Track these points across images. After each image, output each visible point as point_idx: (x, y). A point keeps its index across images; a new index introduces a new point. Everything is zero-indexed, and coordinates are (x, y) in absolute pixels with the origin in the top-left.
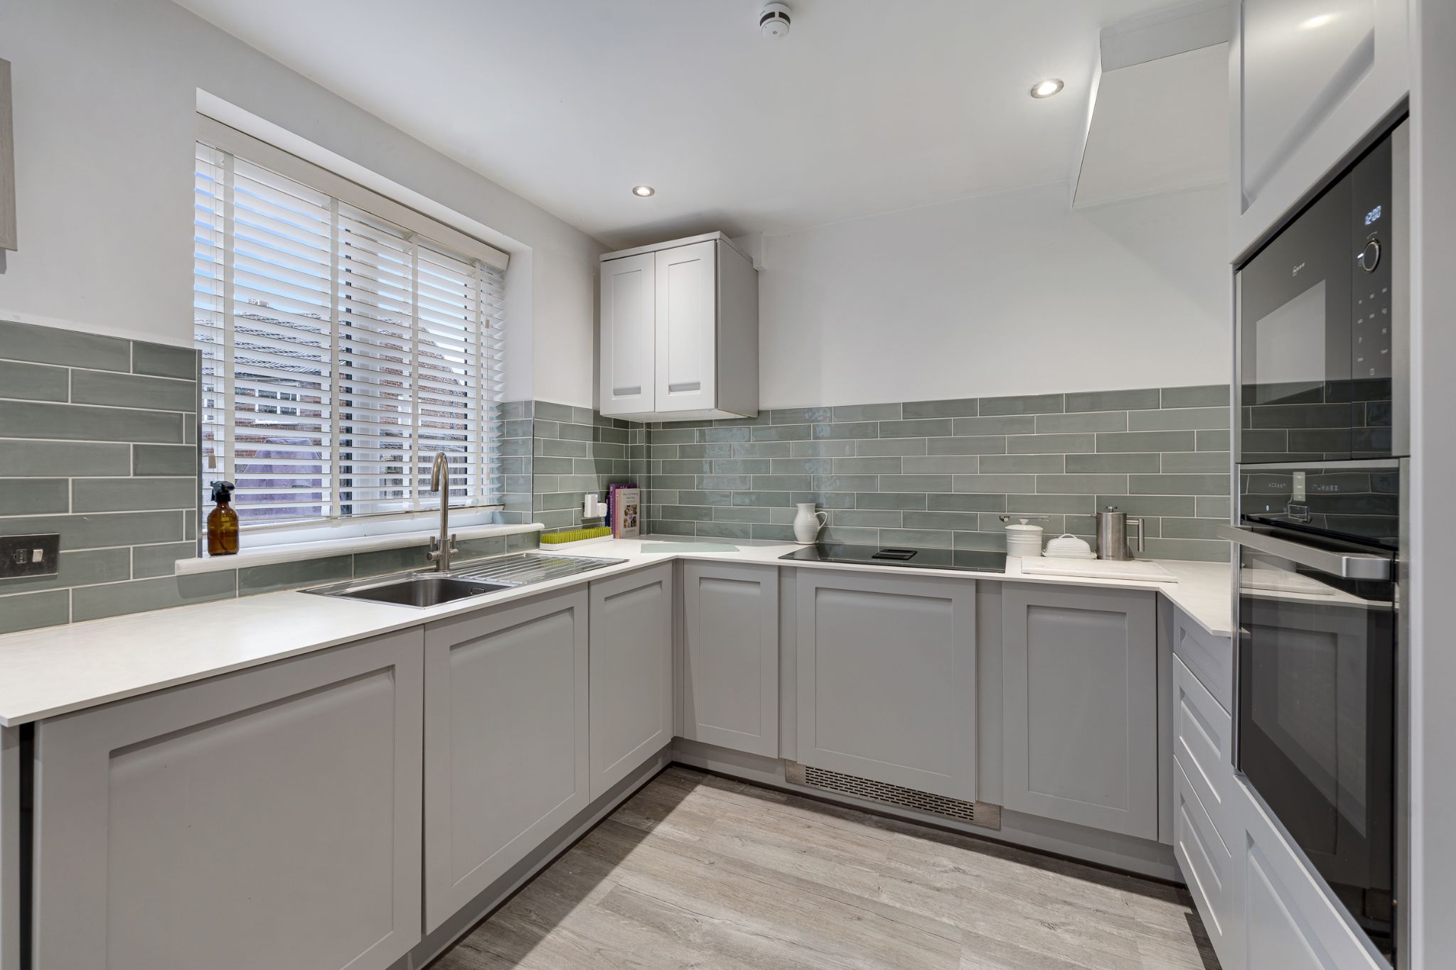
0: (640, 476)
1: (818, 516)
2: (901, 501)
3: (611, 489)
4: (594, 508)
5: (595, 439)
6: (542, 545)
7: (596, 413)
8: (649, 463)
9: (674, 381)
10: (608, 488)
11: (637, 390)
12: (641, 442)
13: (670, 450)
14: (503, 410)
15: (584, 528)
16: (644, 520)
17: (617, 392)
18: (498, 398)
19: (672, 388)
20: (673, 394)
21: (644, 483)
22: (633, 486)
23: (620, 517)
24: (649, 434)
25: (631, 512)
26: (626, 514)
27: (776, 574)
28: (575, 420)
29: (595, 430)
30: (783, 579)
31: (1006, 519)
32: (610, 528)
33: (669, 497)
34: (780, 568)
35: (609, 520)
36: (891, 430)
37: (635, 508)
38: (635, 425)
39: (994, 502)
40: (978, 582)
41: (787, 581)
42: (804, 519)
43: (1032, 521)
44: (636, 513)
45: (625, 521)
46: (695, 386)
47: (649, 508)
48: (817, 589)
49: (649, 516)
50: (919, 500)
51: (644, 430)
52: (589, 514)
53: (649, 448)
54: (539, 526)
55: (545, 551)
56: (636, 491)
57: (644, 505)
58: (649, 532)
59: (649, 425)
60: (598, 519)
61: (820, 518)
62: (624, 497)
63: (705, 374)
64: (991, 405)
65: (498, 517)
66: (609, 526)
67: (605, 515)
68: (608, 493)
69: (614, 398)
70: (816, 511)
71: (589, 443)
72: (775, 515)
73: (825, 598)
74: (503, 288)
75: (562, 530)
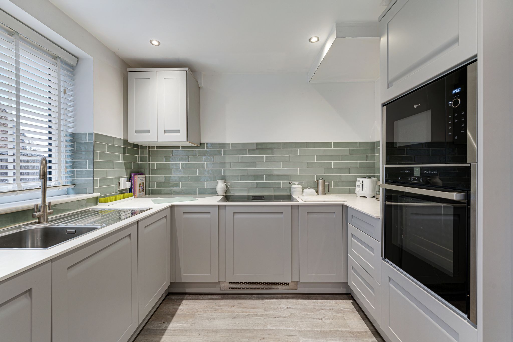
0: (145, 170)
1: (226, 185)
2: (256, 178)
3: (132, 176)
4: (125, 184)
5: (124, 152)
6: (98, 203)
7: (126, 142)
8: (149, 164)
9: (167, 129)
10: (131, 175)
11: (148, 132)
12: (145, 155)
13: (161, 158)
14: (74, 136)
15: (119, 194)
16: (148, 189)
17: (137, 132)
18: (70, 131)
19: (166, 132)
20: (166, 134)
21: (147, 172)
22: (142, 174)
23: (137, 188)
24: (149, 151)
25: (142, 185)
26: (140, 187)
27: (217, 208)
28: (115, 144)
29: (124, 149)
30: (219, 210)
31: (291, 184)
32: (132, 193)
33: (161, 179)
34: (219, 206)
35: (131, 190)
36: (251, 152)
37: (143, 184)
38: (143, 147)
39: (286, 178)
40: (292, 206)
41: (222, 211)
42: (220, 186)
43: (299, 184)
44: (144, 186)
45: (139, 190)
46: (178, 131)
47: (149, 184)
48: (234, 213)
49: (149, 187)
50: (262, 177)
51: (147, 149)
52: (122, 187)
53: (149, 157)
54: (97, 194)
55: (100, 207)
56: (144, 176)
57: (148, 182)
58: (150, 194)
59: (149, 147)
60: (126, 189)
61: (227, 187)
62: (138, 179)
63: (182, 126)
64: (285, 145)
65: (71, 191)
66: (131, 192)
67: (130, 187)
68: (131, 177)
69: (135, 134)
70: (225, 183)
71: (122, 155)
72: (209, 185)
73: (237, 216)
74: (73, 75)
75: (109, 196)
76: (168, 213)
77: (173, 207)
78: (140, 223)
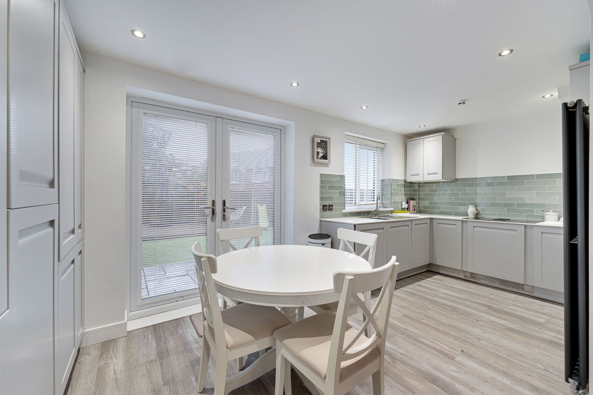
0: (416, 197)
1: (476, 209)
2: (505, 205)
3: (409, 201)
4: (405, 205)
5: (405, 187)
6: (393, 213)
7: (405, 181)
8: (419, 193)
9: (429, 172)
10: (408, 200)
11: (418, 175)
12: (416, 188)
13: (426, 190)
14: (383, 181)
15: (402, 210)
16: (418, 209)
17: (412, 175)
18: (381, 178)
19: (428, 174)
20: (429, 176)
21: (417, 199)
22: (414, 200)
23: (411, 208)
24: (419, 185)
25: (414, 207)
26: (413, 207)
27: (461, 222)
28: (400, 183)
29: (405, 185)
30: (463, 224)
31: (544, 211)
32: (409, 211)
33: (426, 203)
34: (462, 221)
35: (408, 209)
36: (501, 184)
37: (415, 206)
38: (415, 183)
39: (542, 206)
40: (525, 226)
41: (464, 224)
42: (471, 210)
43: (554, 211)
44: (415, 207)
45: (413, 209)
46: (436, 173)
47: (419, 206)
48: (474, 226)
49: (419, 208)
50: (513, 205)
51: (418, 184)
52: (403, 207)
53: (419, 189)
54: (392, 209)
55: (394, 214)
56: (415, 201)
57: (418, 205)
58: (419, 213)
59: (419, 183)
60: (405, 208)
61: (477, 210)
62: (412, 203)
63: (439, 169)
64: (540, 176)
65: (381, 207)
66: (408, 210)
67: (407, 207)
68: (408, 202)
69: (411, 177)
70: (475, 208)
71: (403, 189)
72: (461, 209)
73: (476, 229)
74: (383, 152)
75: (397, 210)
76: (428, 221)
77: (431, 219)
78: (412, 221)
